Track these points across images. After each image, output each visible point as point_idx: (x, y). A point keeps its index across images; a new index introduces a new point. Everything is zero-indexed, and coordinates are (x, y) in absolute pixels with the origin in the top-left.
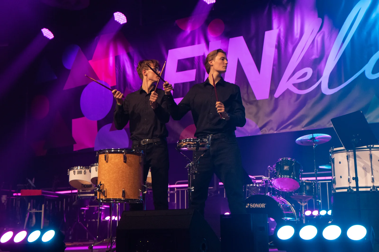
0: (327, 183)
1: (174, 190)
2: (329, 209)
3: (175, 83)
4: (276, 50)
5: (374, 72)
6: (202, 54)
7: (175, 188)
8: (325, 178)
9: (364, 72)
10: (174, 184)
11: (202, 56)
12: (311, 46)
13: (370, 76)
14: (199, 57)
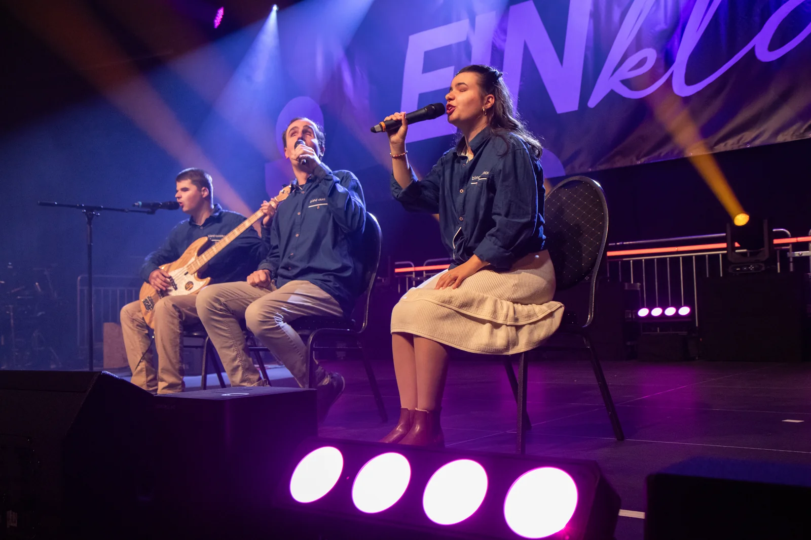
0: (681, 258)
1: (422, 275)
2: (683, 305)
3: (420, 93)
4: (592, 21)
5: (772, 47)
6: (463, 39)
7: (424, 273)
8: (676, 249)
9: (753, 50)
10: (422, 265)
11: (464, 42)
12: (654, 8)
13: (765, 55)
14: (459, 44)
